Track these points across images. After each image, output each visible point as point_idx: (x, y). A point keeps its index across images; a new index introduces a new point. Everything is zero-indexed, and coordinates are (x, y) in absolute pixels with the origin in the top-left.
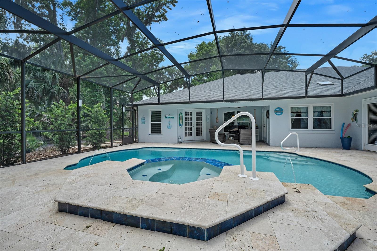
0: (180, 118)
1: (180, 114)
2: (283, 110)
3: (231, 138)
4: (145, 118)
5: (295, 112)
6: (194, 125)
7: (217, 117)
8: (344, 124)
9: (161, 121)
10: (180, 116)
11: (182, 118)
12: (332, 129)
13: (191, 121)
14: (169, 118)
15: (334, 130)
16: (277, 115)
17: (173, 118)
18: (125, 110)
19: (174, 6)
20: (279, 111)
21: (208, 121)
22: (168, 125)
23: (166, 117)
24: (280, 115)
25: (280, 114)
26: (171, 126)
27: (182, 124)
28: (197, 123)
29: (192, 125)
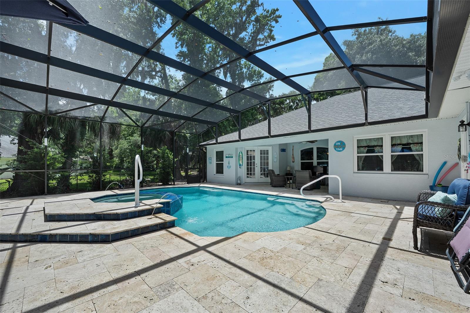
0: (240, 157)
1: (240, 153)
2: (345, 145)
3: (290, 181)
4: (211, 158)
5: (365, 147)
6: (257, 165)
7: (293, 155)
8: (445, 163)
9: (223, 161)
10: (239, 155)
11: (242, 157)
12: (424, 172)
13: (254, 161)
14: (229, 157)
15: (428, 174)
16: (337, 151)
17: (232, 157)
18: (189, 151)
19: (277, 22)
20: (341, 146)
21: (275, 160)
22: (228, 165)
23: (226, 157)
24: (342, 151)
25: (341, 149)
26: (231, 166)
27: (242, 164)
28: (261, 163)
29: (256, 165)
